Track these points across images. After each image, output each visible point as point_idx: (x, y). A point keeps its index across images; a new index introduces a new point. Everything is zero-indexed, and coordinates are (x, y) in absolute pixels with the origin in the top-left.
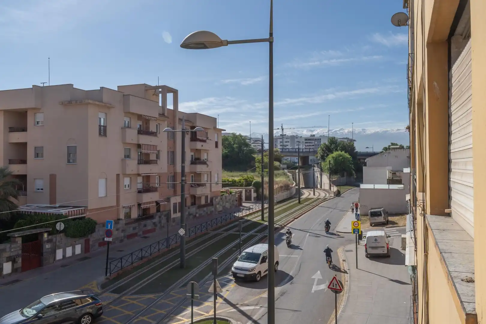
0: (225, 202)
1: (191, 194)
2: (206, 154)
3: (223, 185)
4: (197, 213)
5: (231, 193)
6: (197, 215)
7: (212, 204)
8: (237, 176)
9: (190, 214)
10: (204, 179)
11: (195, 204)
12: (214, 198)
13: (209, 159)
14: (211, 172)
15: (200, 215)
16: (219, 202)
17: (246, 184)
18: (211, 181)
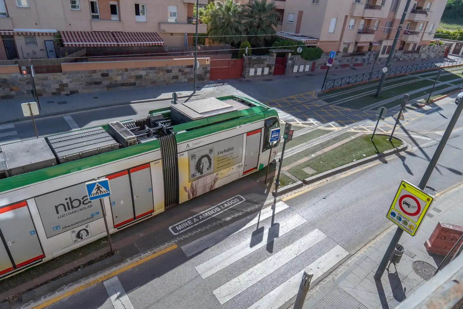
0: (431, 52)
1: (402, 40)
2: (429, 4)
3: (435, 35)
4: (401, 57)
5: (440, 44)
6: (401, 59)
7: (418, 51)
8: (453, 29)
9: (395, 57)
10: (419, 28)
11: (402, 49)
12: (422, 47)
13: (430, 9)
14: (428, 22)
15: (403, 59)
16: (426, 50)
17: (459, 38)
18: (424, 31)
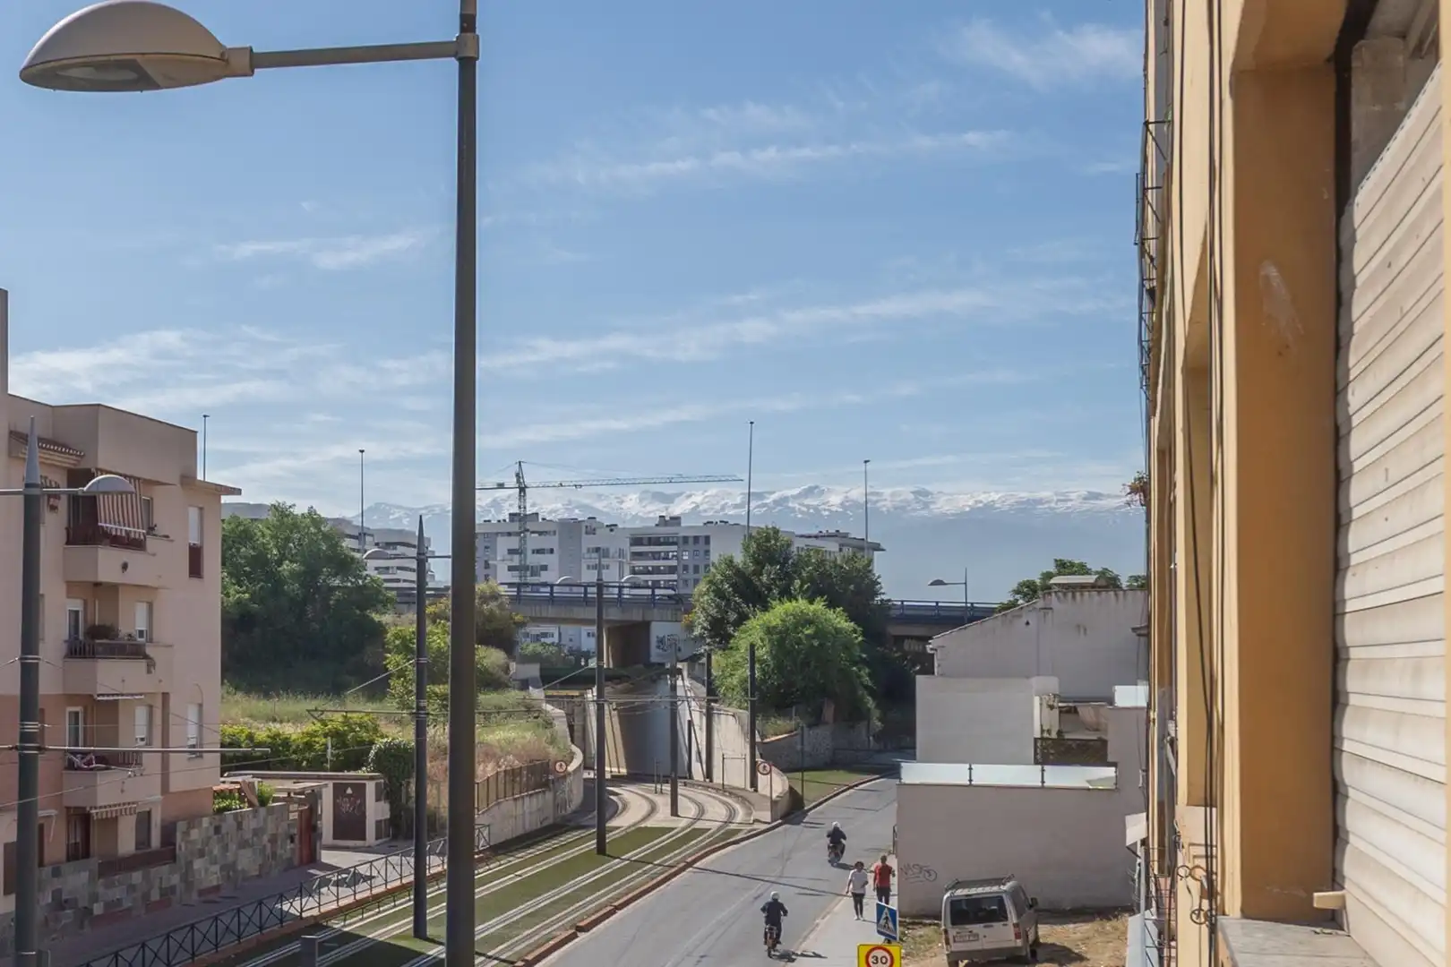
0: (233, 847)
1: (67, 803)
2: (141, 610)
3: (224, 758)
4: (94, 898)
5: (263, 801)
6: (98, 909)
7: (168, 852)
8: (296, 719)
9: (60, 904)
10: (135, 730)
11: (87, 855)
12: (181, 826)
13: (155, 636)
14: (165, 696)
15: (108, 905)
16: (207, 841)
17: (337, 756)
18: (165, 742)
